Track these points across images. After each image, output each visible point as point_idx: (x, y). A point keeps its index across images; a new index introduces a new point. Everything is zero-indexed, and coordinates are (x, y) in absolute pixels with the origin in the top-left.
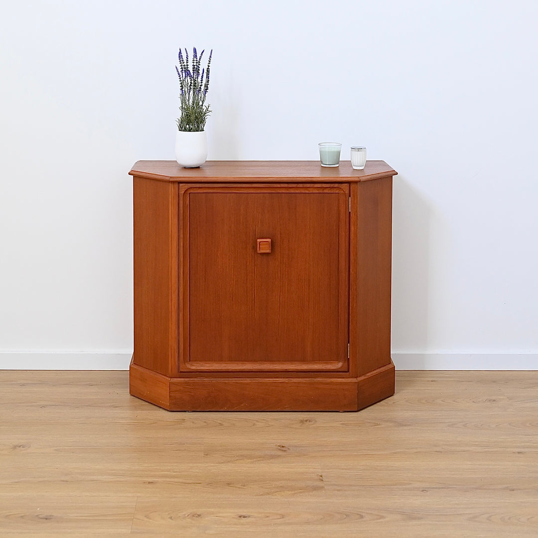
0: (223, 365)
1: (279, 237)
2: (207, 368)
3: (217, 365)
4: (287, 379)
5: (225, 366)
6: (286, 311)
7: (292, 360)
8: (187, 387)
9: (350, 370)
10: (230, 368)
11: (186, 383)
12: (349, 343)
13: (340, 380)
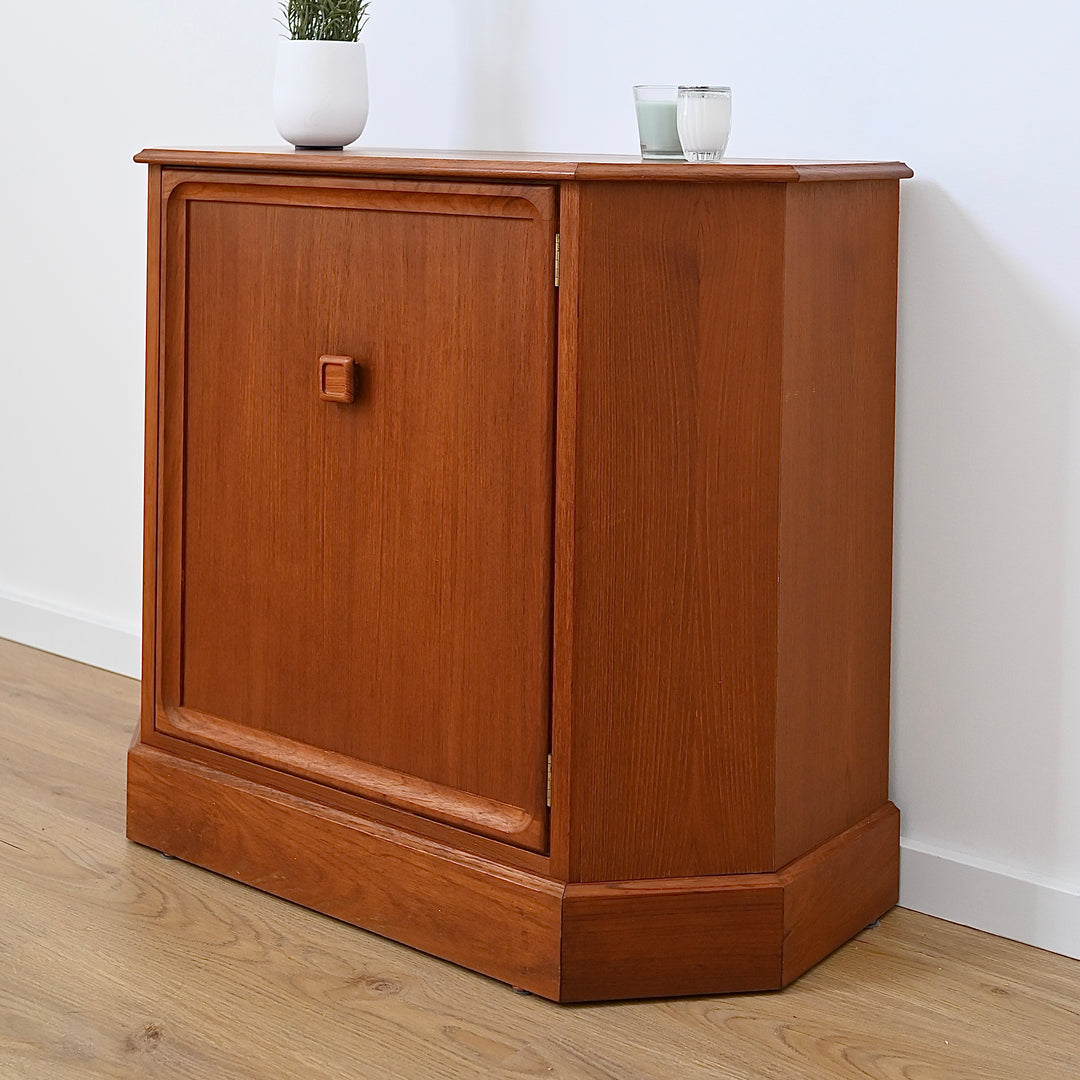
0: (249, 737)
1: (382, 353)
2: (211, 737)
3: (235, 734)
4: (383, 828)
5: (251, 742)
6: (396, 603)
7: (406, 769)
8: (160, 778)
9: (552, 850)
10: (258, 749)
11: (159, 766)
12: (550, 752)
13: (519, 874)
